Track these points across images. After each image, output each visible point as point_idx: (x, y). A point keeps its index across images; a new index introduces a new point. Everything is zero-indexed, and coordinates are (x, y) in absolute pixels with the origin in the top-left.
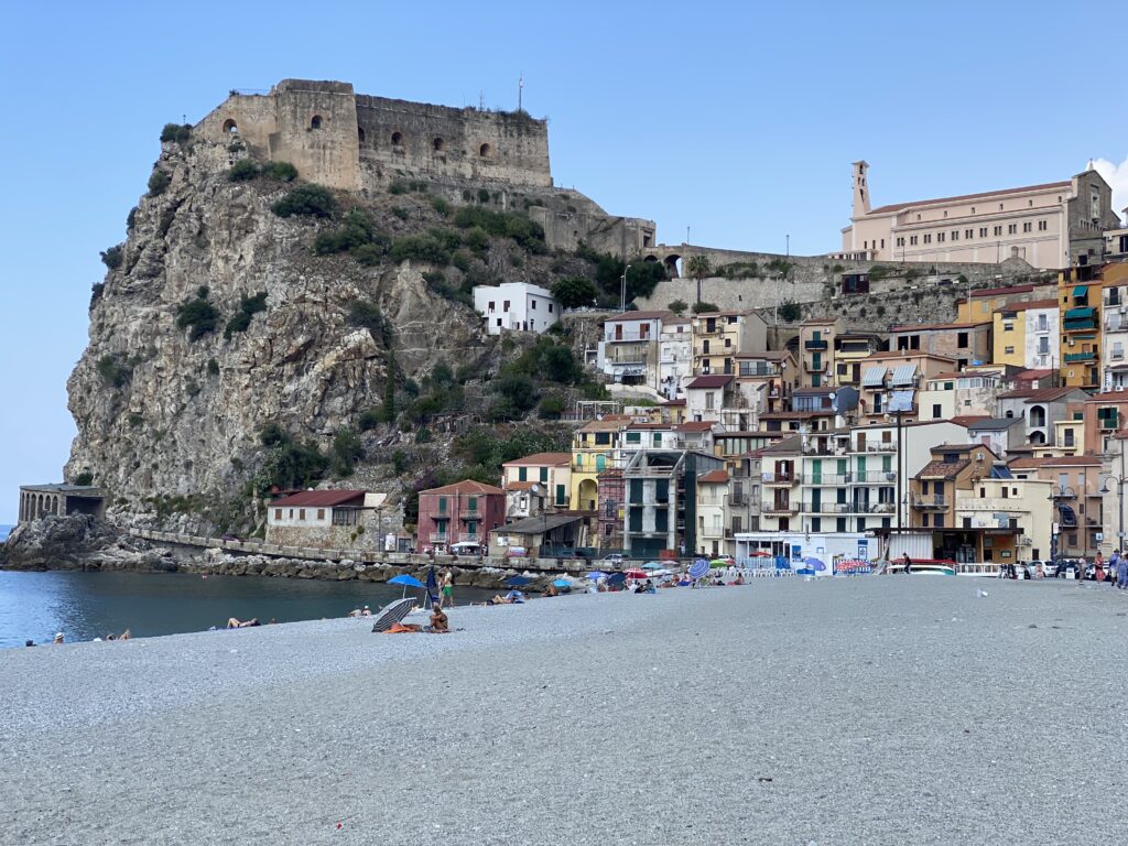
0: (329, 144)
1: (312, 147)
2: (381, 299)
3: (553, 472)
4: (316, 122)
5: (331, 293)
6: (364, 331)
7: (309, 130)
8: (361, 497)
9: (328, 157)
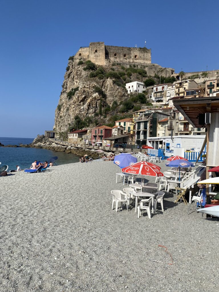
0: (99, 56)
1: (95, 56)
2: (103, 87)
3: (127, 123)
4: (96, 51)
5: (91, 85)
6: (97, 94)
7: (94, 53)
8: (87, 131)
9: (98, 59)
